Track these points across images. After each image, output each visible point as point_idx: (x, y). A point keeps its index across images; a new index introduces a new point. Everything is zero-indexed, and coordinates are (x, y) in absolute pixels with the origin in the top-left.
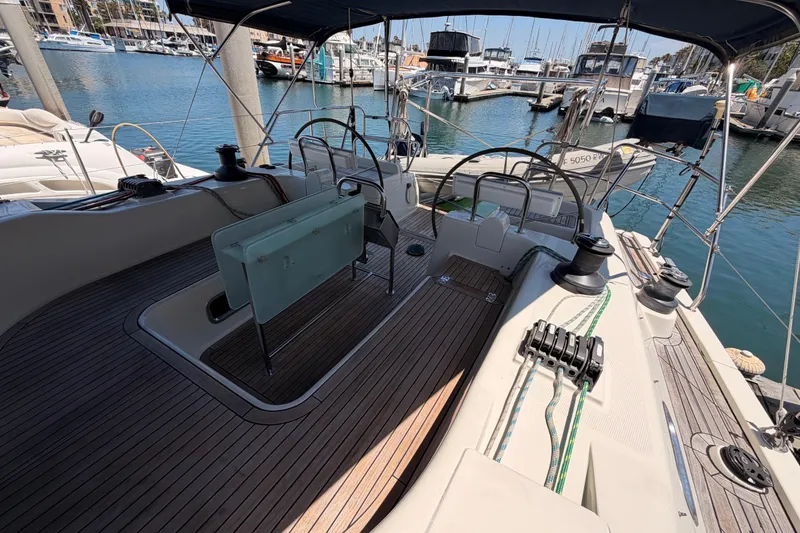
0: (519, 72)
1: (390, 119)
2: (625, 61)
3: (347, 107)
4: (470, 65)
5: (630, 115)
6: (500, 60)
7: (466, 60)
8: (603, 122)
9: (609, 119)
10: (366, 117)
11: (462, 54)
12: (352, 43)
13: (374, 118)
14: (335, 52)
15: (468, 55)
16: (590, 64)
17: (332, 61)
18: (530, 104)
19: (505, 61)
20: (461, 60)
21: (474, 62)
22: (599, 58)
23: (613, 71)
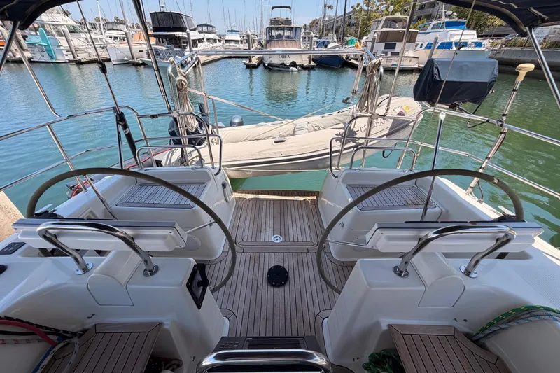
0: (227, 41)
1: (175, 114)
2: (294, 30)
3: (109, 109)
4: (192, 38)
5: (306, 64)
6: (211, 33)
7: (188, 34)
8: (292, 71)
9: (295, 69)
10: (140, 117)
11: (183, 30)
12: (75, 24)
13: (153, 117)
14: (58, 32)
15: (188, 30)
16: (274, 33)
17: (58, 41)
18: (245, 64)
19: (214, 33)
20: (184, 35)
21: (194, 35)
22: (278, 29)
23: (288, 37)
